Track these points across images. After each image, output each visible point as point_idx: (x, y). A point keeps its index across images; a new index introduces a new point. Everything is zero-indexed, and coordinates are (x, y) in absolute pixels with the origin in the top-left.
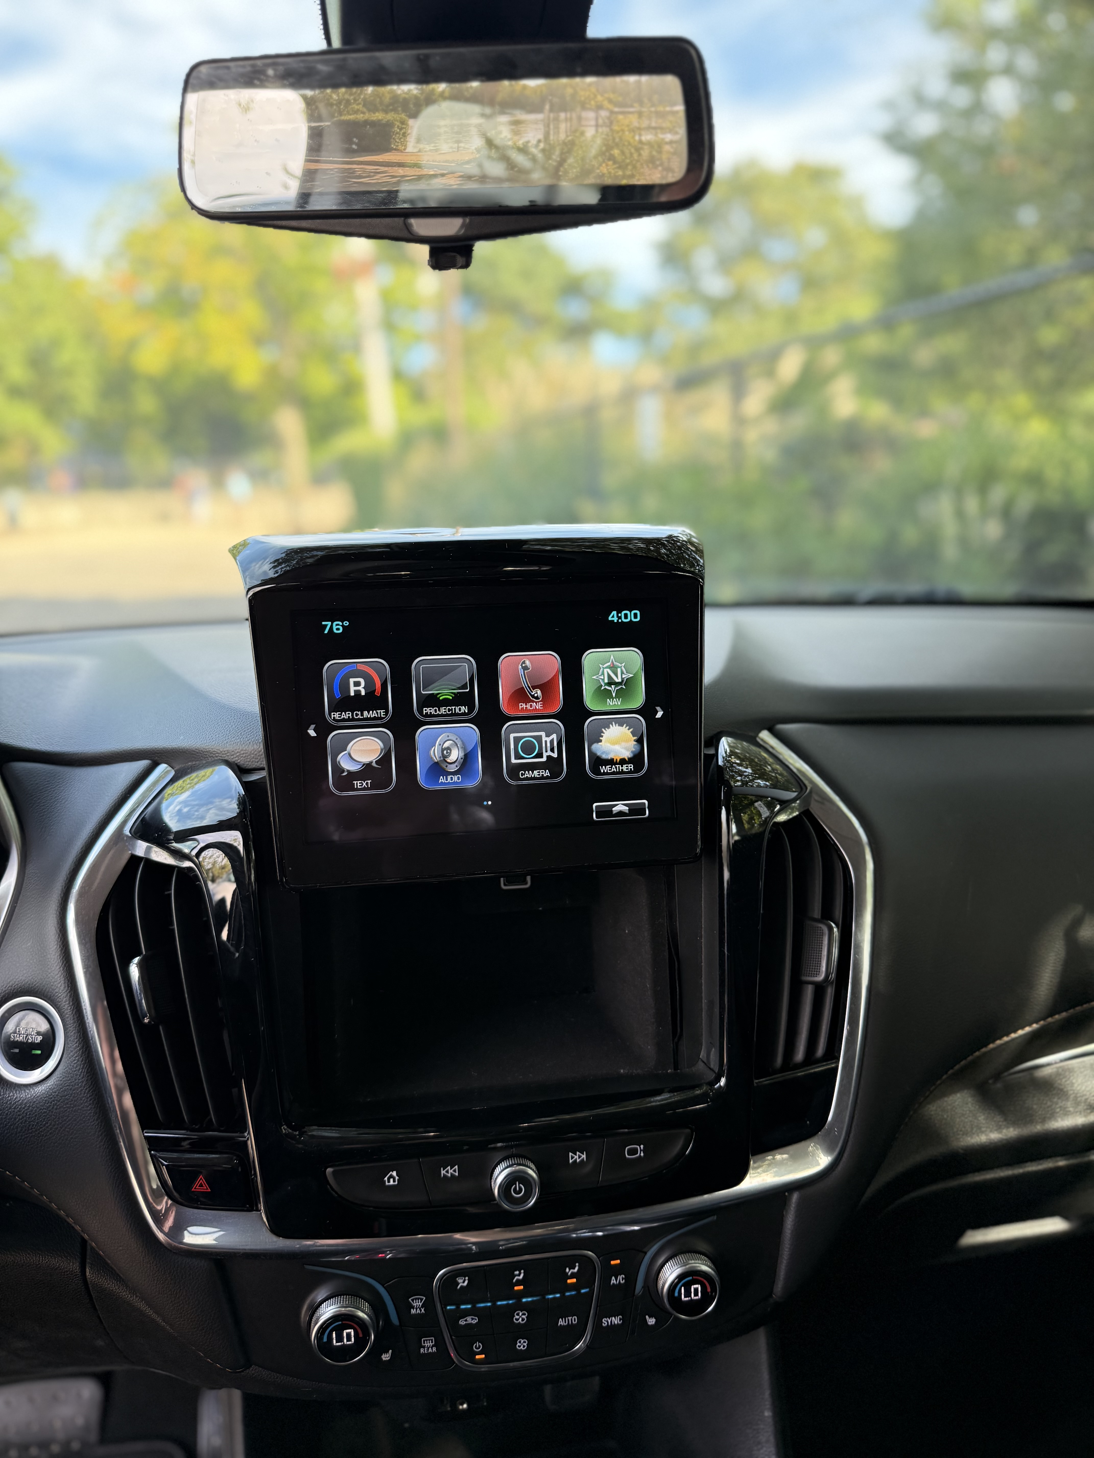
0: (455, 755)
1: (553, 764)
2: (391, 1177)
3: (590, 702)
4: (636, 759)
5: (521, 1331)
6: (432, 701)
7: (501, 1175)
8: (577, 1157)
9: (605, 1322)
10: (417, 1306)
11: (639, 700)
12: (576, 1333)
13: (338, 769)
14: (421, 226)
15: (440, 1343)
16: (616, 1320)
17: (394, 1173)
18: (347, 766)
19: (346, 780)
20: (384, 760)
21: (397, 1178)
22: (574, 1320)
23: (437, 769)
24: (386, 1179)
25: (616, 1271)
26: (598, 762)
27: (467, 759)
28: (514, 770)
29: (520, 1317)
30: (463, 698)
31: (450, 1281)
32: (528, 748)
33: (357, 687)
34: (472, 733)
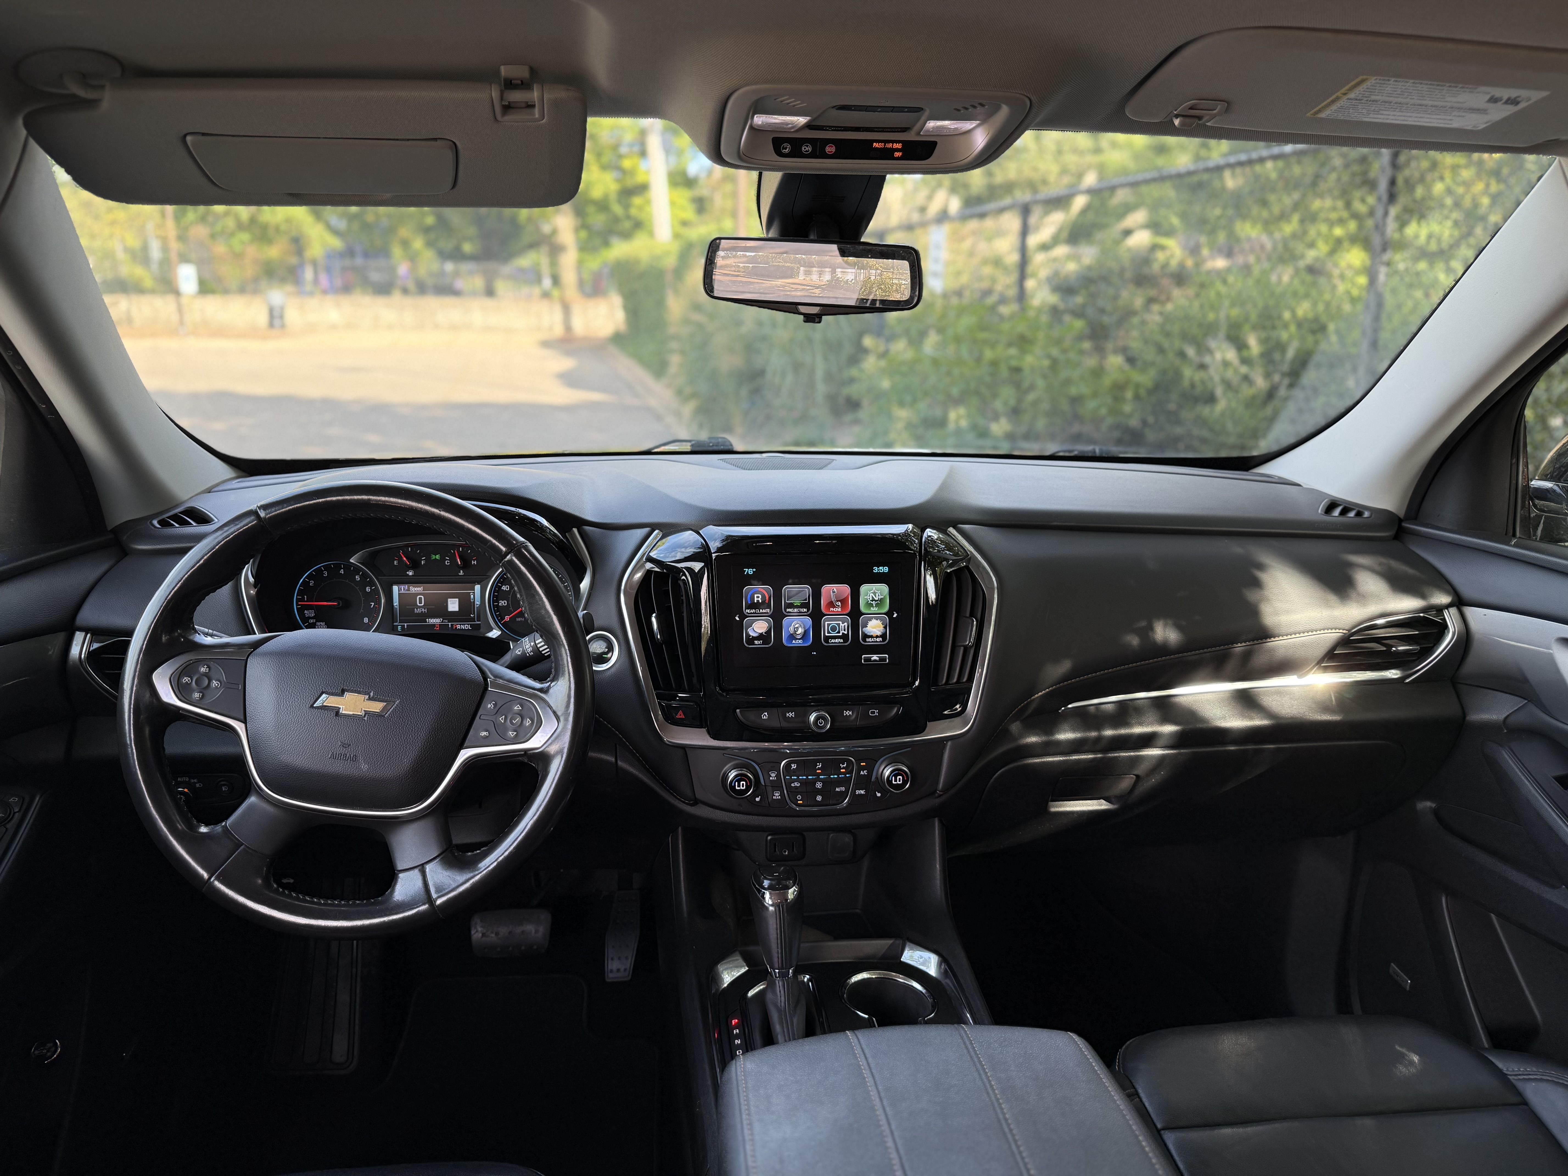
0: (800, 631)
1: (845, 637)
2: (765, 715)
3: (863, 608)
4: (883, 636)
5: (819, 791)
6: (791, 606)
7: (812, 717)
8: (847, 713)
9: (858, 792)
10: (773, 776)
11: (886, 608)
12: (843, 795)
13: (748, 635)
14: (802, 309)
15: (782, 795)
16: (862, 792)
17: (766, 713)
18: (752, 634)
19: (751, 640)
20: (768, 632)
21: (767, 716)
22: (843, 789)
23: (792, 637)
24: (762, 716)
25: (863, 768)
26: (866, 636)
27: (806, 633)
28: (827, 639)
29: (819, 785)
30: (805, 605)
31: (788, 765)
32: (833, 629)
33: (758, 598)
34: (809, 621)
